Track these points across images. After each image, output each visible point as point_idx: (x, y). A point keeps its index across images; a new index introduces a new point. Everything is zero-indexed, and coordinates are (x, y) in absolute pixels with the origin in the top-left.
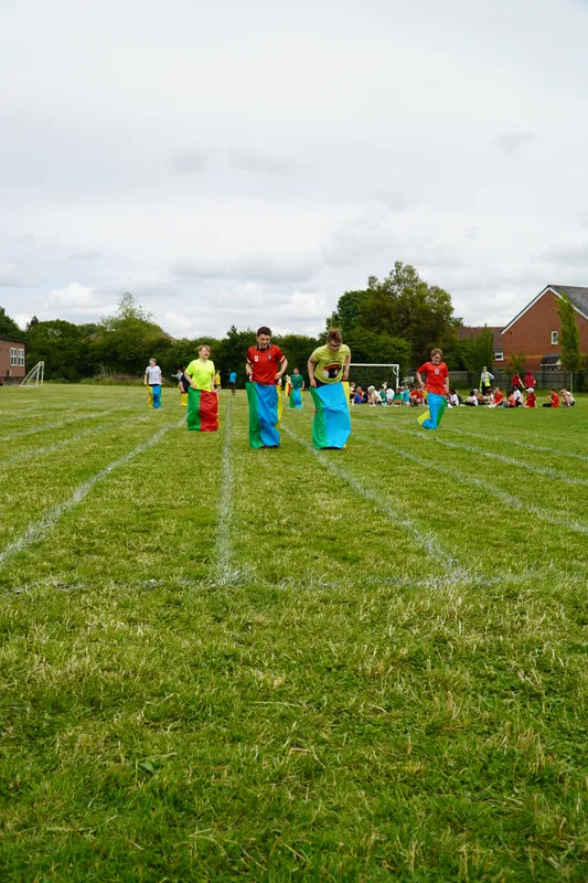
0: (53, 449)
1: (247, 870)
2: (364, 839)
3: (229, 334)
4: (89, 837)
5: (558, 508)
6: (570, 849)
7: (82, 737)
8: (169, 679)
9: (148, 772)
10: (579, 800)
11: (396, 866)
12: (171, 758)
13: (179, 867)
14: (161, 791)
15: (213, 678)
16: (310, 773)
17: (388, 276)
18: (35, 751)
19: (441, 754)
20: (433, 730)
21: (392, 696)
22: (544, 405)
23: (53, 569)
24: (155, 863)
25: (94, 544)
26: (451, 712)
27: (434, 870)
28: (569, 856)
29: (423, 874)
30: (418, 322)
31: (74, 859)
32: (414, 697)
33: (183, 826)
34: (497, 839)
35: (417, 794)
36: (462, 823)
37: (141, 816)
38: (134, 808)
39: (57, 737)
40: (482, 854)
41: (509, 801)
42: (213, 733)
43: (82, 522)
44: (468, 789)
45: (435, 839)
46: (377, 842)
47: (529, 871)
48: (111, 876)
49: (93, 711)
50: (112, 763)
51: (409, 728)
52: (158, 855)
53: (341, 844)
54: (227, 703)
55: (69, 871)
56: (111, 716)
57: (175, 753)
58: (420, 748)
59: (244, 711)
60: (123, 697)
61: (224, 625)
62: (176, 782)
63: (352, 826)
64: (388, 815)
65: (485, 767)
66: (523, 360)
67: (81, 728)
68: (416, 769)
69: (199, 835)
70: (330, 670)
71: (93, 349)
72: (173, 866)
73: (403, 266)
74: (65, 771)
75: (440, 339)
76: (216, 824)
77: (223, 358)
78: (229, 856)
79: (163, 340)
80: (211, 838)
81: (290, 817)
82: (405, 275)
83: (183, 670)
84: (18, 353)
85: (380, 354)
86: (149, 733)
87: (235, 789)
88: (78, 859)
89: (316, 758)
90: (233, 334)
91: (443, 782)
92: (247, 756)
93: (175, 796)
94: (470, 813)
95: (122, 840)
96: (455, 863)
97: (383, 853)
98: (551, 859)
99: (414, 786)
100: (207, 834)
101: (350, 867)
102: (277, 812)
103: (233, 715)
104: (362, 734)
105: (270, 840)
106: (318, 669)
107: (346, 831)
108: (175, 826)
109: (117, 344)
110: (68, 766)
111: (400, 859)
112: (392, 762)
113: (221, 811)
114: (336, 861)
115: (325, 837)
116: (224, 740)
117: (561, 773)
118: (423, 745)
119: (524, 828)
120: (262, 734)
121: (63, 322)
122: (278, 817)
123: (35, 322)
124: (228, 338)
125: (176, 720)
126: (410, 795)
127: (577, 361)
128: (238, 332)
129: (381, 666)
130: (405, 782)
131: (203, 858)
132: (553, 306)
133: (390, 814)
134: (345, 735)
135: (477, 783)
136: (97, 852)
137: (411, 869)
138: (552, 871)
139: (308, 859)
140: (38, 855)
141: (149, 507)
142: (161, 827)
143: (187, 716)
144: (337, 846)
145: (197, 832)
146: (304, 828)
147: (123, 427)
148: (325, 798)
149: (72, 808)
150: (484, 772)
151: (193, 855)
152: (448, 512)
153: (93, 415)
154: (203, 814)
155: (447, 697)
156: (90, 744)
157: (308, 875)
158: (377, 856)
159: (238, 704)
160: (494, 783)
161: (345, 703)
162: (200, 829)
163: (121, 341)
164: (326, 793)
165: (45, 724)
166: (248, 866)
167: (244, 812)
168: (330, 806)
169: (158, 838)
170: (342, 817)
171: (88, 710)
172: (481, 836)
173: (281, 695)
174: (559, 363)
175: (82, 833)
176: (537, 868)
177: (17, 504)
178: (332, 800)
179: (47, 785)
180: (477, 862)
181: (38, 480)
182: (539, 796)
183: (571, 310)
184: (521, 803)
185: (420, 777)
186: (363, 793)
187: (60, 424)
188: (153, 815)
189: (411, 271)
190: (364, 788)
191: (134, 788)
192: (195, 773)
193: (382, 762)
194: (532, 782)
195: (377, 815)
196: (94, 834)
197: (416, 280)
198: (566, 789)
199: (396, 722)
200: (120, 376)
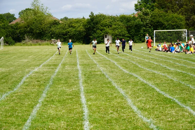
3: (90, 16)
30: (186, 5)
71: (20, 28)
77: (88, 28)
79: (55, 21)
85: (170, 22)
90: (92, 16)
109: (32, 24)
124: (89, 18)
128: (94, 15)
163: (34, 23)
200: (35, 41)
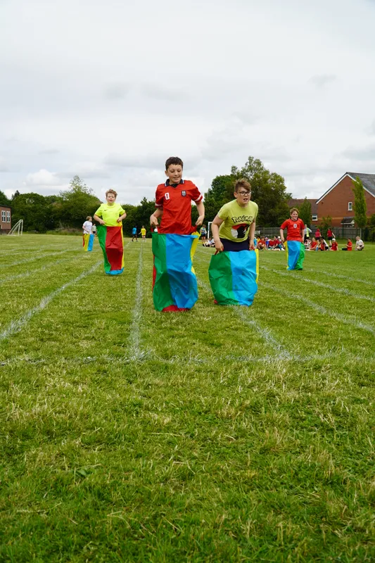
0: (28, 275)
1: (143, 537)
2: (218, 518)
3: (142, 203)
4: (43, 516)
5: (349, 314)
6: (349, 525)
7: (41, 454)
8: (98, 419)
9: (82, 476)
10: (356, 495)
11: (238, 535)
12: (97, 467)
13: (100, 535)
14: (90, 487)
15: (126, 418)
16: (185, 477)
17: (244, 166)
18: (11, 463)
19: (269, 465)
20: (264, 451)
21: (239, 430)
22: (343, 249)
23: (25, 350)
24: (84, 532)
25: (52, 334)
26: (276, 439)
27: (262, 538)
28: (348, 530)
29: (255, 540)
30: (263, 196)
31: (34, 529)
32: (253, 430)
33: (103, 509)
34: (302, 519)
35: (252, 490)
36: (281, 508)
37: (76, 503)
38: (73, 498)
39: (25, 454)
40: (292, 528)
41: (310, 495)
42: (124, 452)
43: (45, 321)
44: (285, 488)
45: (263, 518)
46: (226, 520)
47: (322, 540)
48: (57, 540)
49: (49, 438)
50: (59, 470)
51: (249, 450)
52: (87, 528)
53: (203, 521)
54: (134, 434)
55: (30, 537)
56: (60, 442)
57: (100, 464)
58: (256, 462)
59: (144, 439)
60: (68, 430)
61: (134, 385)
62: (99, 482)
63: (211, 510)
64: (234, 503)
65: (296, 474)
66: (330, 220)
67: (40, 448)
68: (253, 474)
69: (113, 515)
70: (200, 413)
71: (55, 212)
72: (96, 535)
73: (254, 160)
74: (30, 475)
75: (277, 207)
76: (124, 509)
77: (137, 218)
78: (132, 528)
80: (121, 517)
81: (172, 504)
82: (255, 165)
83: (106, 413)
84: (7, 214)
86: (84, 451)
87: (137, 487)
88: (36, 529)
89: (189, 467)
90: (144, 202)
91: (269, 483)
92: (146, 466)
93: (98, 491)
94: (286, 502)
95: (64, 519)
96: (275, 533)
97: (230, 527)
98: (336, 532)
99: (251, 485)
100: (119, 514)
101: (209, 536)
102: (164, 501)
103: (137, 441)
104: (218, 454)
105: (158, 519)
106: (193, 413)
107: (207, 513)
108: (99, 510)
109: (69, 209)
110: (31, 472)
111: (241, 531)
112: (237, 470)
113: (129, 500)
114: (200, 532)
115: (193, 517)
116: (131, 456)
117: (344, 478)
118: (258, 460)
119: (320, 512)
120: (156, 453)
121: (36, 195)
122: (164, 504)
123: (17, 194)
124: (141, 205)
125: (101, 444)
126: (248, 491)
127: (364, 221)
128: (147, 201)
129: (233, 411)
130: (246, 483)
131: (116, 529)
132: (350, 186)
133: (235, 503)
134: (209, 453)
135: (291, 484)
136: (48, 525)
137: (248, 536)
138: (337, 539)
139: (182, 530)
140: (11, 527)
141: (88, 311)
142: (89, 510)
143: (108, 441)
144: (201, 522)
145: (112, 513)
146: (180, 511)
147: (73, 262)
148: (194, 492)
149: (33, 498)
150: (296, 477)
151: (109, 527)
152: (279, 316)
153: (54, 254)
154: (116, 502)
155: (274, 431)
156: (46, 458)
157: (182, 541)
158: (226, 528)
159: (141, 434)
160: (302, 484)
161: (208, 434)
162: (114, 511)
163: (73, 207)
164: (195, 489)
165: (18, 446)
166: (144, 534)
167: (142, 501)
168: (197, 497)
169: (87, 517)
170: (205, 504)
171: (45, 437)
172: (292, 517)
173: (168, 428)
174: (353, 222)
175: (39, 513)
176: (327, 537)
177: (4, 309)
178: (199, 494)
179: (18, 484)
180: (289, 533)
181: (18, 294)
182: (330, 492)
183: (361, 188)
184: (318, 497)
185: (255, 479)
186: (218, 489)
187: (33, 259)
188: (84, 502)
189: (259, 163)
190: (219, 487)
191: (73, 486)
192: (112, 476)
193: (232, 470)
194: (326, 484)
195: (227, 503)
196: (47, 514)
197: (262, 169)
198: (347, 488)
199: (241, 446)
200: (72, 229)
